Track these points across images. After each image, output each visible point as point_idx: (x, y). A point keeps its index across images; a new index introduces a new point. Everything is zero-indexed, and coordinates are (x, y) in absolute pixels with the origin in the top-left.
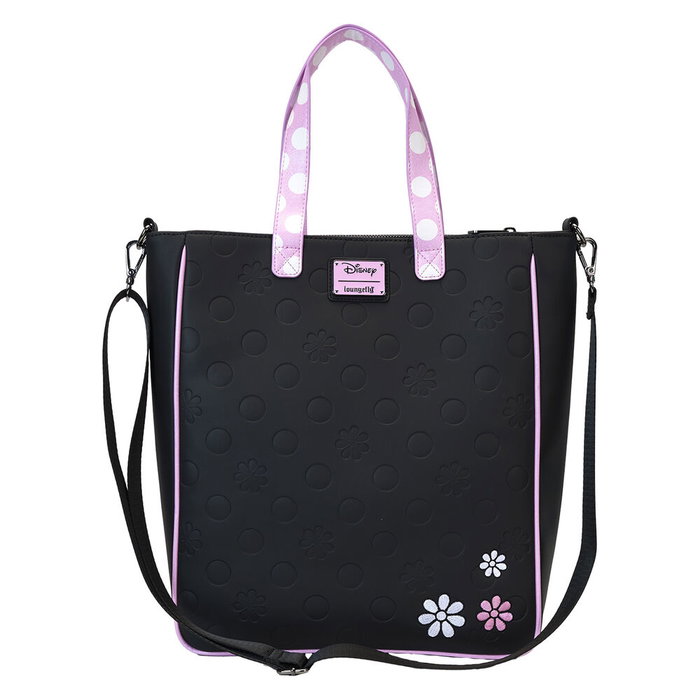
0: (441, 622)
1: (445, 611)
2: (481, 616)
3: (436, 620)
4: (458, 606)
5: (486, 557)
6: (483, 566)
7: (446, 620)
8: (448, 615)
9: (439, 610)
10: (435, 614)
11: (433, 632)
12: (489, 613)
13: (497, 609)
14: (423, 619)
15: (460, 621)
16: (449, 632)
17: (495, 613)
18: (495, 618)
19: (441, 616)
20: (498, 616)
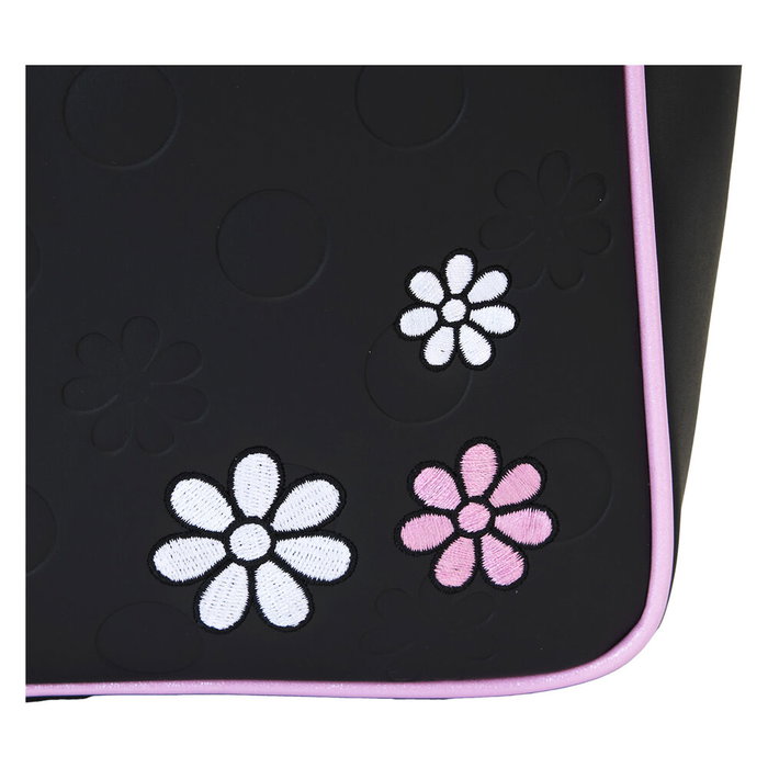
0: (252, 567)
1: (266, 521)
2: (418, 534)
3: (230, 558)
4: (317, 499)
5: (424, 285)
6: (414, 323)
7: (271, 556)
8: (276, 536)
9: (240, 519)
10: (224, 537)
11: (220, 608)
12: (452, 515)
13: (483, 499)
14: (176, 561)
15: (329, 560)
16: (286, 606)
17: (474, 517)
18: (476, 537)
19: (250, 542)
20: (491, 529)
